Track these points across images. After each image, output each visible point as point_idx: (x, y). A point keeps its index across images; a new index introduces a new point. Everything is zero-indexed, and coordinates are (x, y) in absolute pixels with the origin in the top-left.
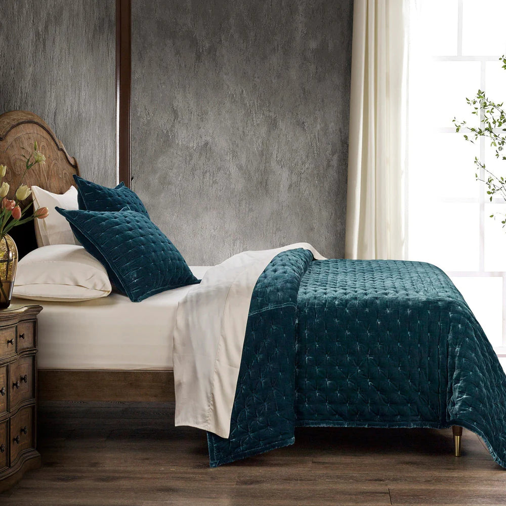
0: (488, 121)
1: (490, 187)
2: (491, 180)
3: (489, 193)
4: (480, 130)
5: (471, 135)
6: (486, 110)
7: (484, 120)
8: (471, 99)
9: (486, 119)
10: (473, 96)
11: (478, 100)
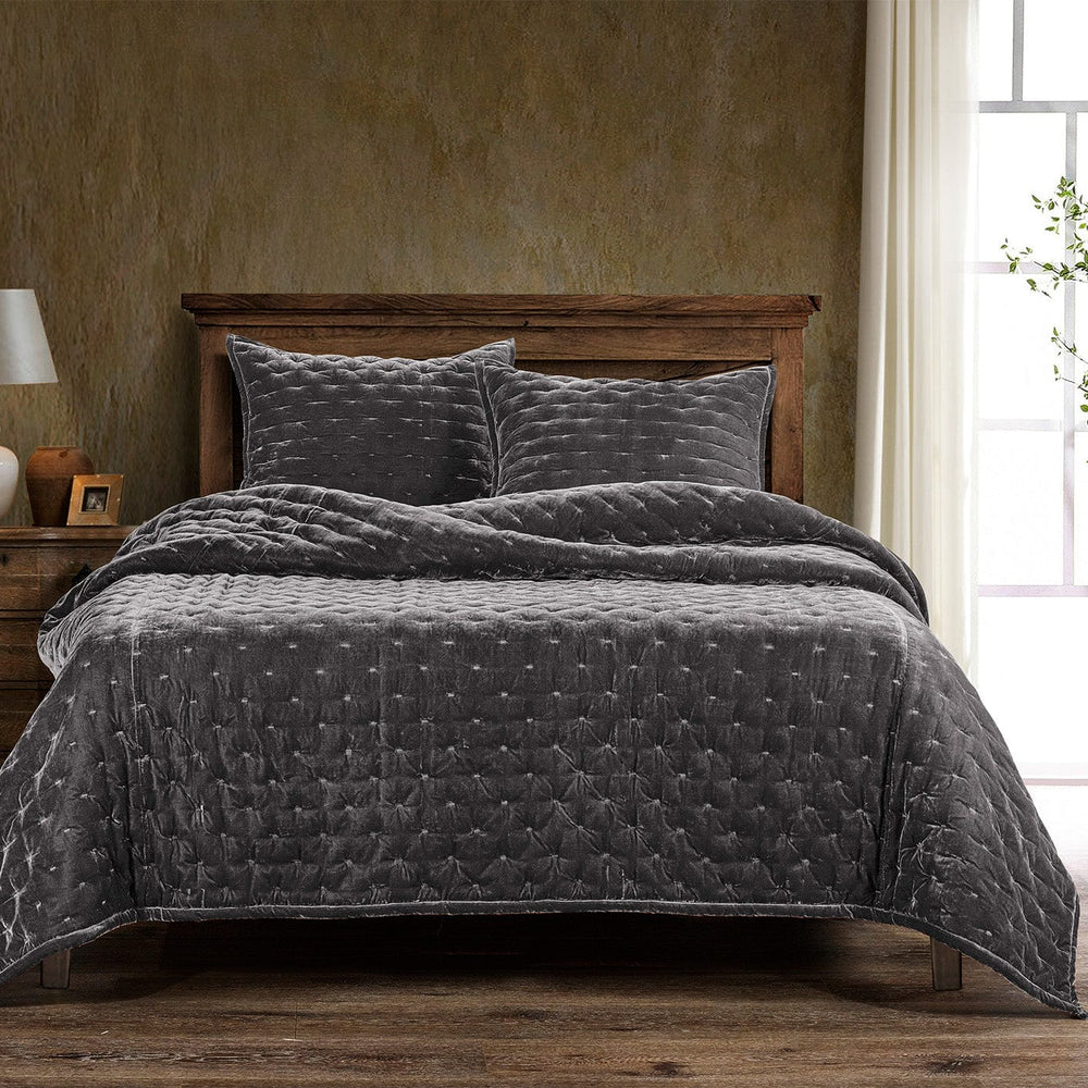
0: (1084, 246)
3: (1086, 408)
4: (1065, 267)
5: (1044, 280)
6: (1078, 223)
7: (1074, 245)
8: (1044, 198)
9: (1078, 242)
10: (1049, 191)
11: (1060, 200)
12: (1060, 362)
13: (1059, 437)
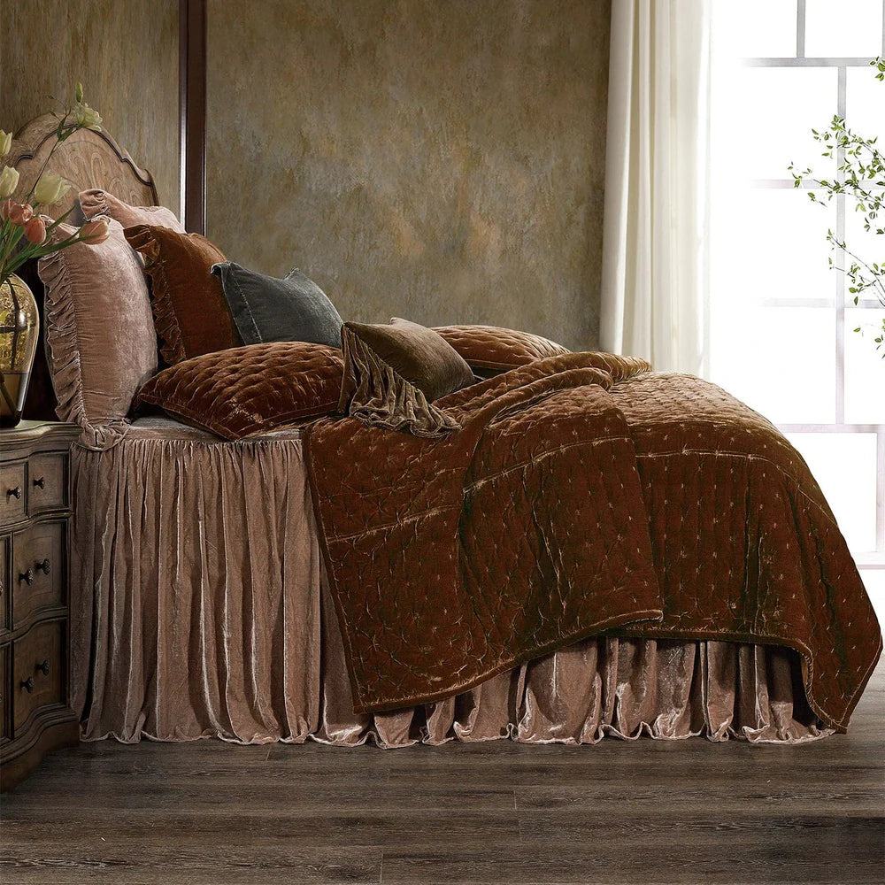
0: (851, 168)
1: (854, 281)
2: (856, 270)
3: (853, 290)
4: (837, 184)
5: (821, 193)
6: (847, 150)
7: (845, 167)
8: (821, 132)
9: (847, 164)
10: (825, 125)
11: (833, 133)
12: (833, 255)
13: (832, 312)
